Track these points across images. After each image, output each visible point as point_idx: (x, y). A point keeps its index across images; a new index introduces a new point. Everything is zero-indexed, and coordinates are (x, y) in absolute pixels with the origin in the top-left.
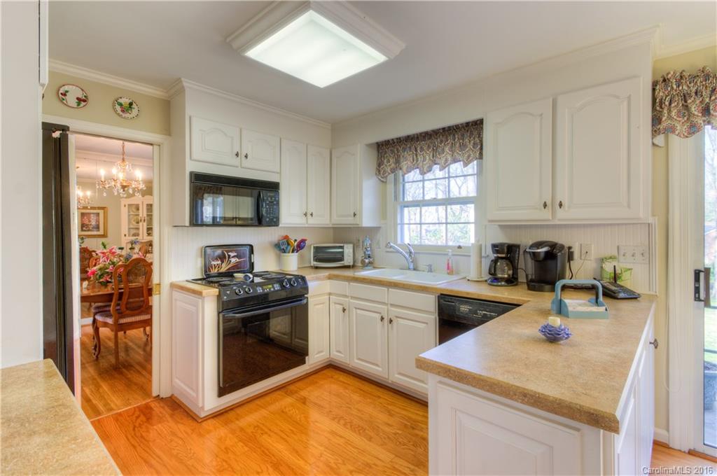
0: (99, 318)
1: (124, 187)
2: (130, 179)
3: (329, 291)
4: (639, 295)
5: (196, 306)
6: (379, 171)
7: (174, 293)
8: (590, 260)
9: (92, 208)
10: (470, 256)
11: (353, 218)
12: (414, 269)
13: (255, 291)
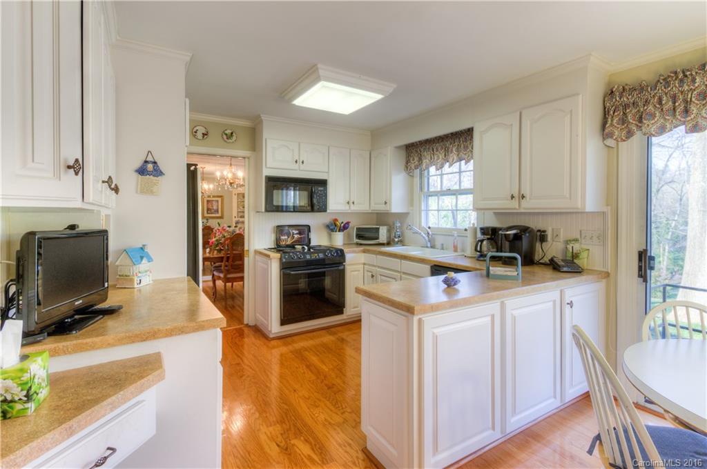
0: (215, 273)
1: (231, 184)
2: (235, 177)
3: (363, 262)
4: (582, 269)
5: (267, 264)
6: (407, 168)
7: (257, 257)
8: (560, 242)
9: (214, 197)
10: (467, 237)
11: (384, 206)
12: (432, 247)
13: (305, 257)
